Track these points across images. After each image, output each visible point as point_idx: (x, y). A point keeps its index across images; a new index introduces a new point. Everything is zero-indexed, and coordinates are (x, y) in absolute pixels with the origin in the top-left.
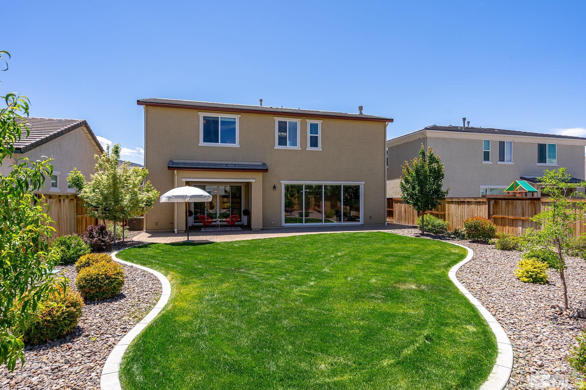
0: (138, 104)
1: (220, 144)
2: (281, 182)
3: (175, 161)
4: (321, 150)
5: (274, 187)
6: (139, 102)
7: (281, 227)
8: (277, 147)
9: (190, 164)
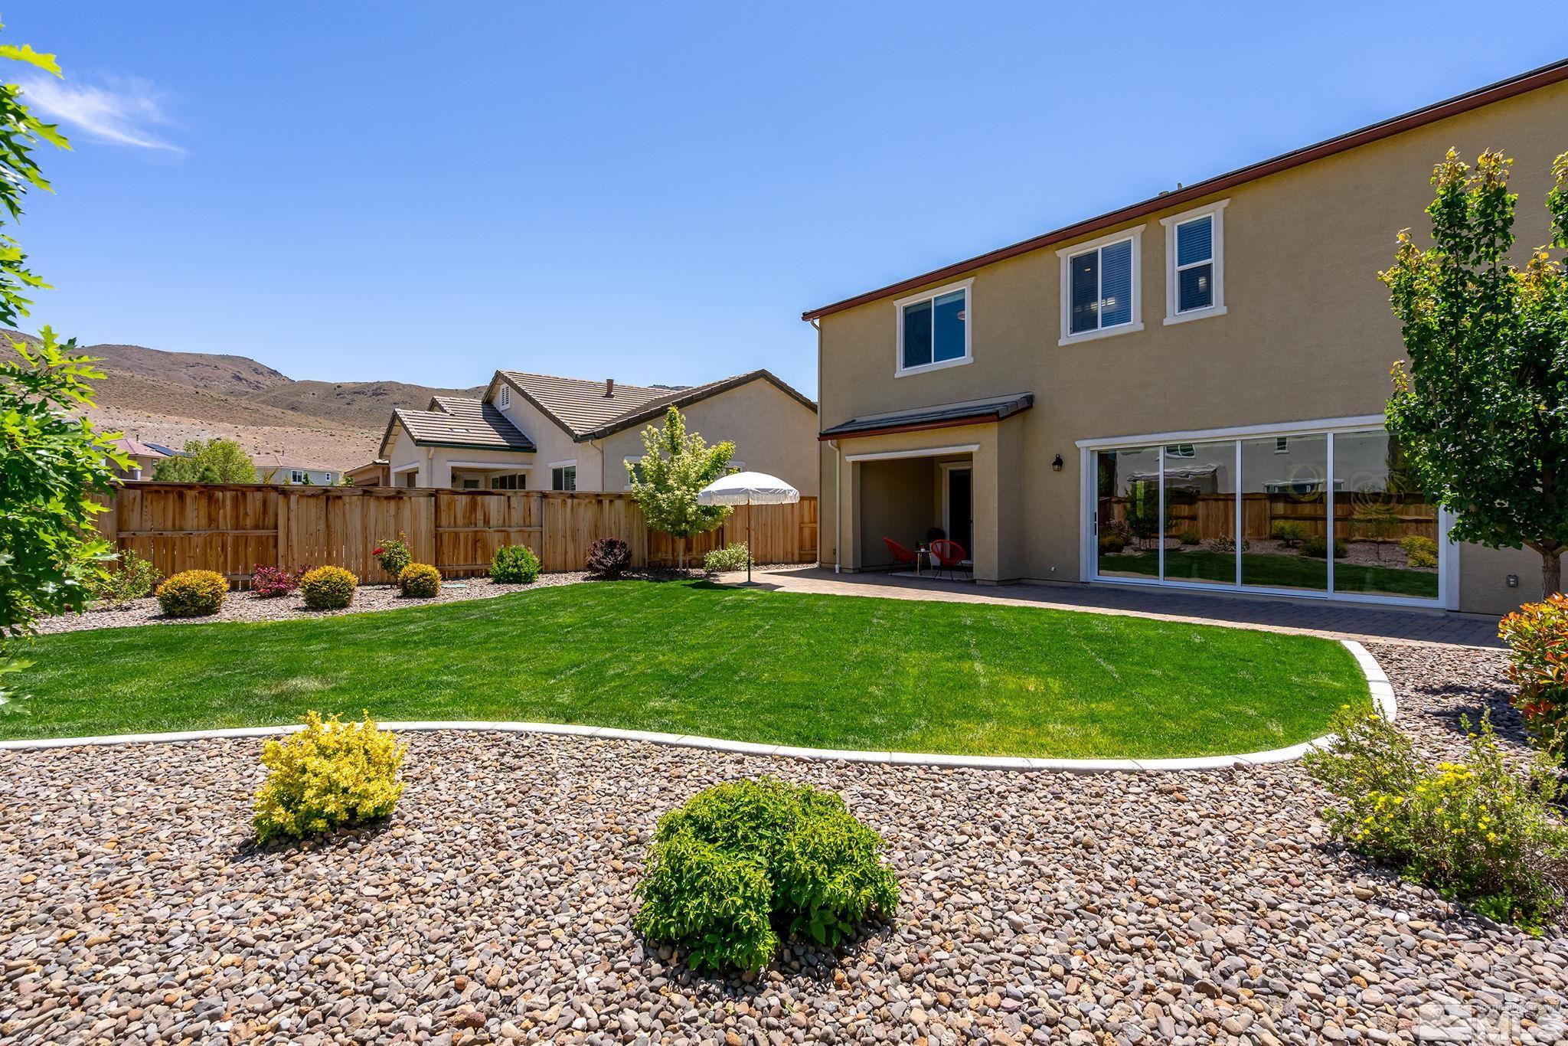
0: (803, 319)
1: (934, 365)
2: (1078, 444)
4: (1223, 310)
5: (1059, 462)
6: (806, 316)
7: (1079, 585)
8: (1068, 338)
9: (878, 422)
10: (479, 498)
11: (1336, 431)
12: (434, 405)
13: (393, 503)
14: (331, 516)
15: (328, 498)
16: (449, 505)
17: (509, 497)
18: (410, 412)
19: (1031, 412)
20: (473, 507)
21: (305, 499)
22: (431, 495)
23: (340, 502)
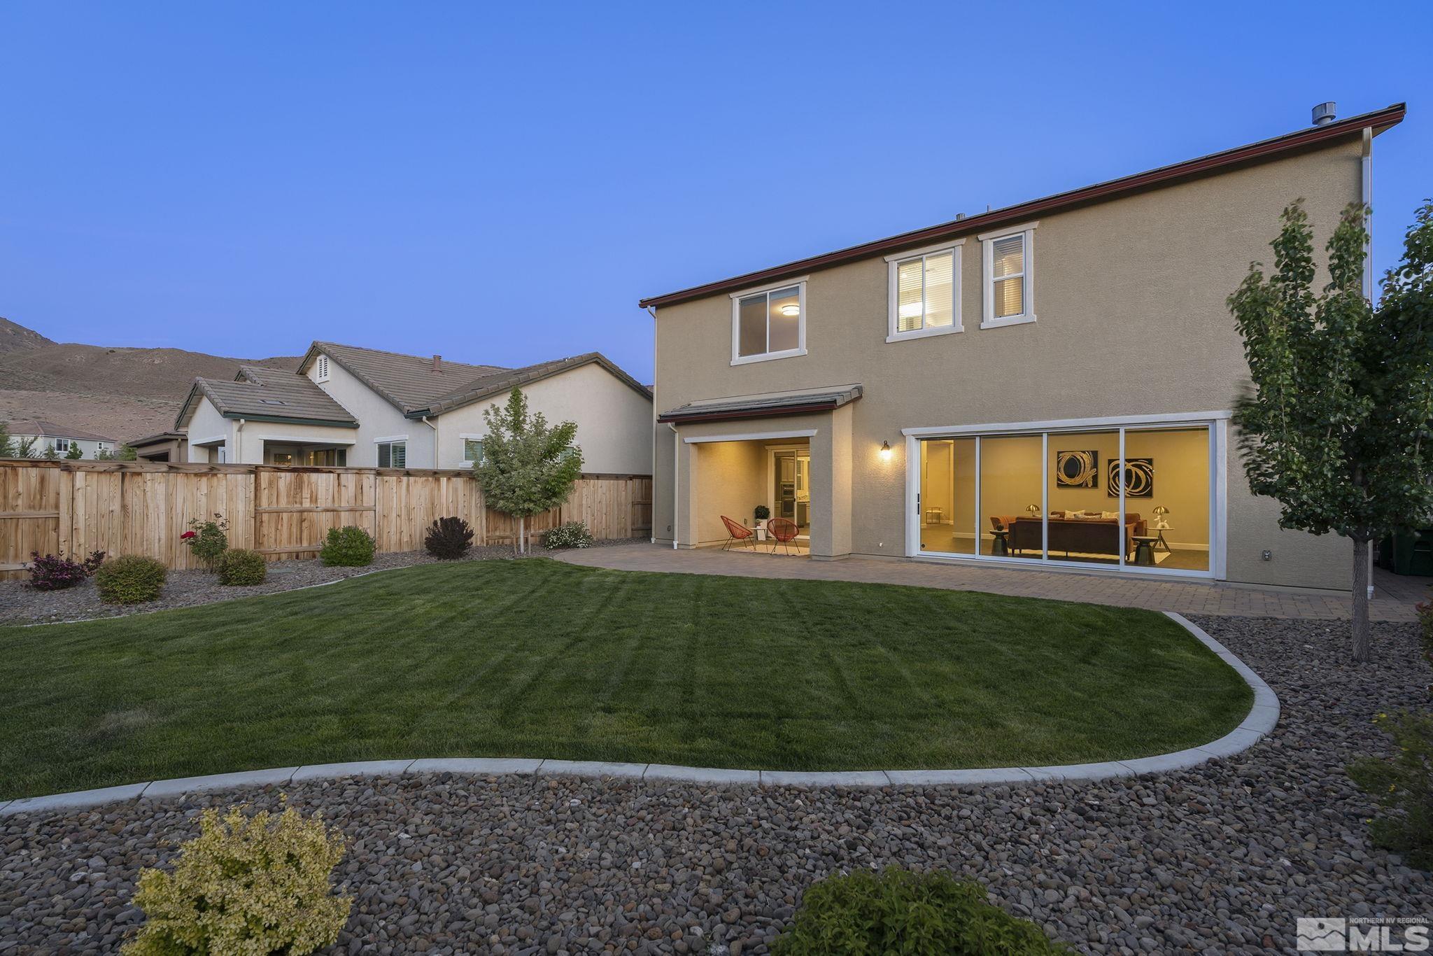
0: (640, 306)
1: (769, 355)
2: (903, 432)
3: (693, 404)
4: (1033, 318)
5: (886, 448)
7: (904, 559)
8: (894, 336)
10: (305, 476)
11: (1128, 428)
12: (241, 376)
13: (204, 479)
14: (129, 496)
15: (124, 475)
16: (270, 483)
17: (339, 475)
18: (214, 381)
19: (861, 401)
20: (299, 486)
21: (95, 476)
22: (251, 472)
23: (139, 479)
